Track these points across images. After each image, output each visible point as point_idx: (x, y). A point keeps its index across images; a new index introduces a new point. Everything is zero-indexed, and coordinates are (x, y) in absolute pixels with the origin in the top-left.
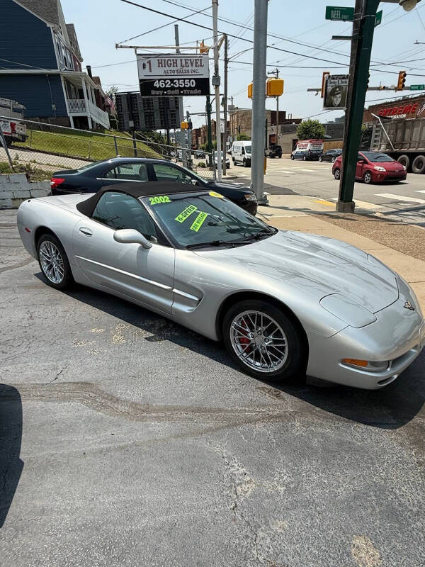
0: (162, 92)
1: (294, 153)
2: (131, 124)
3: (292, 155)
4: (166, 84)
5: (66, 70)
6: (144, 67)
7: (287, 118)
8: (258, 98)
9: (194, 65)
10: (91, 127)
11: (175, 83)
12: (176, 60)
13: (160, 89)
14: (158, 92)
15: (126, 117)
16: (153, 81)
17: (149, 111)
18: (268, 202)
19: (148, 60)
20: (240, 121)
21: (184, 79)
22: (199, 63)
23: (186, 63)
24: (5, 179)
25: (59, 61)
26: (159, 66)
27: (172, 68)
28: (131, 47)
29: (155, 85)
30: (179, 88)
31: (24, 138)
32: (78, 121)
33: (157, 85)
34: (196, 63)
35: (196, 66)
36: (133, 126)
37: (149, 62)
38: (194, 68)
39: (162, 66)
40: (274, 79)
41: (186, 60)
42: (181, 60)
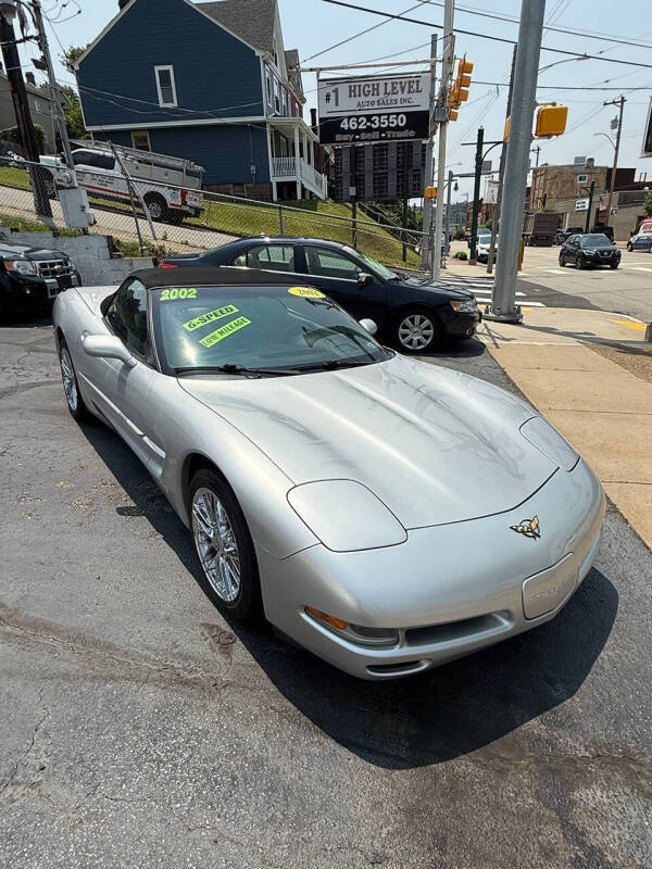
0: (351, 137)
1: (633, 240)
2: (352, 191)
3: (630, 243)
4: (359, 124)
5: (276, 116)
6: (328, 99)
7: (636, 180)
8: (517, 141)
9: (406, 89)
10: (299, 197)
11: (373, 122)
12: (378, 85)
13: (349, 131)
14: (345, 137)
15: (346, 182)
16: (340, 120)
17: (380, 171)
18: (522, 317)
19: (334, 87)
20: (548, 187)
21: (389, 115)
22: (415, 86)
23: (394, 88)
24: (126, 265)
25: (267, 103)
26: (350, 96)
27: (370, 98)
28: (311, 70)
29: (342, 126)
30: (380, 130)
31: (198, 212)
32: (285, 189)
33: (344, 124)
34: (410, 87)
35: (409, 92)
36: (354, 194)
37: (336, 91)
38: (406, 95)
39: (355, 96)
40: (550, 107)
41: (393, 84)
42: (386, 84)
